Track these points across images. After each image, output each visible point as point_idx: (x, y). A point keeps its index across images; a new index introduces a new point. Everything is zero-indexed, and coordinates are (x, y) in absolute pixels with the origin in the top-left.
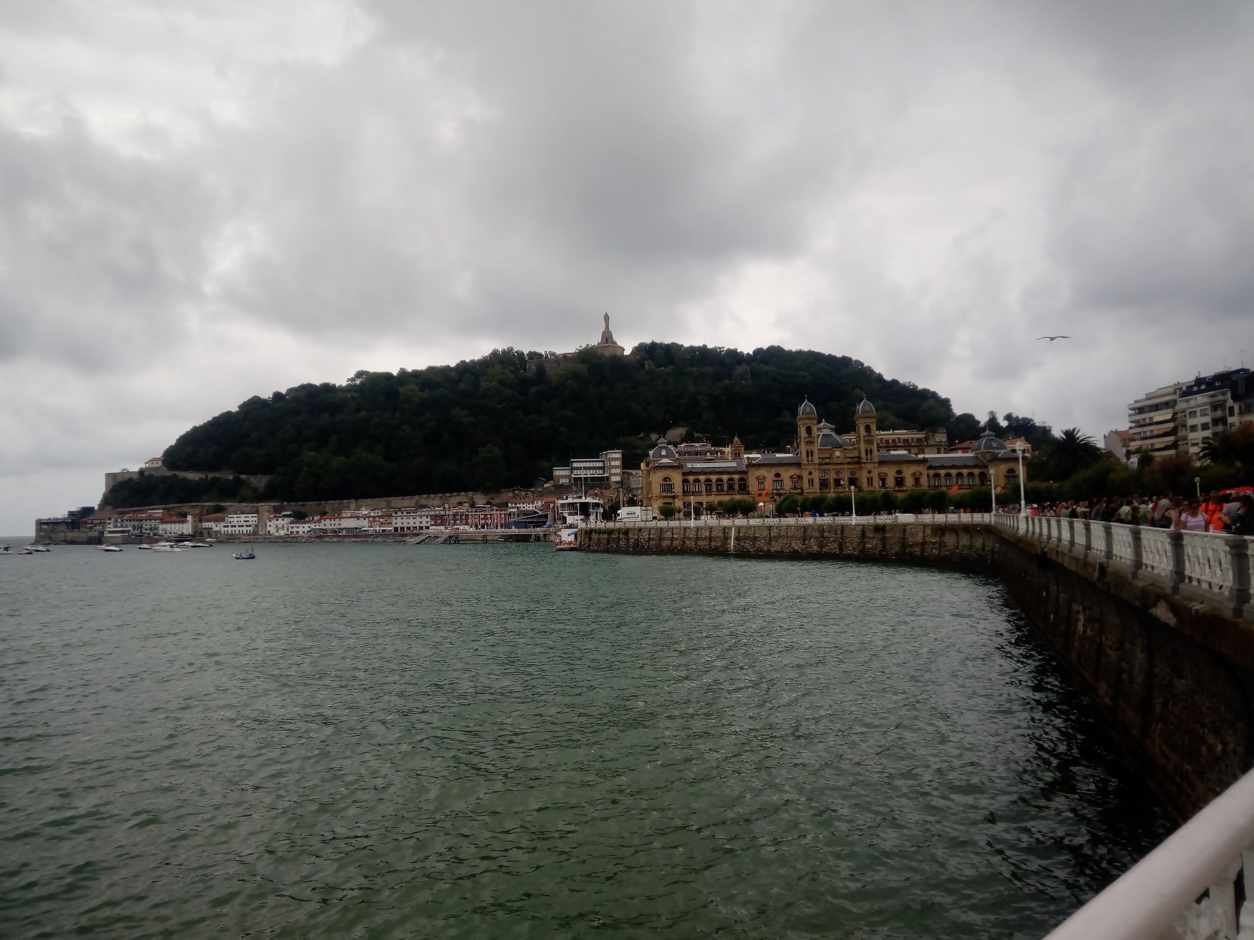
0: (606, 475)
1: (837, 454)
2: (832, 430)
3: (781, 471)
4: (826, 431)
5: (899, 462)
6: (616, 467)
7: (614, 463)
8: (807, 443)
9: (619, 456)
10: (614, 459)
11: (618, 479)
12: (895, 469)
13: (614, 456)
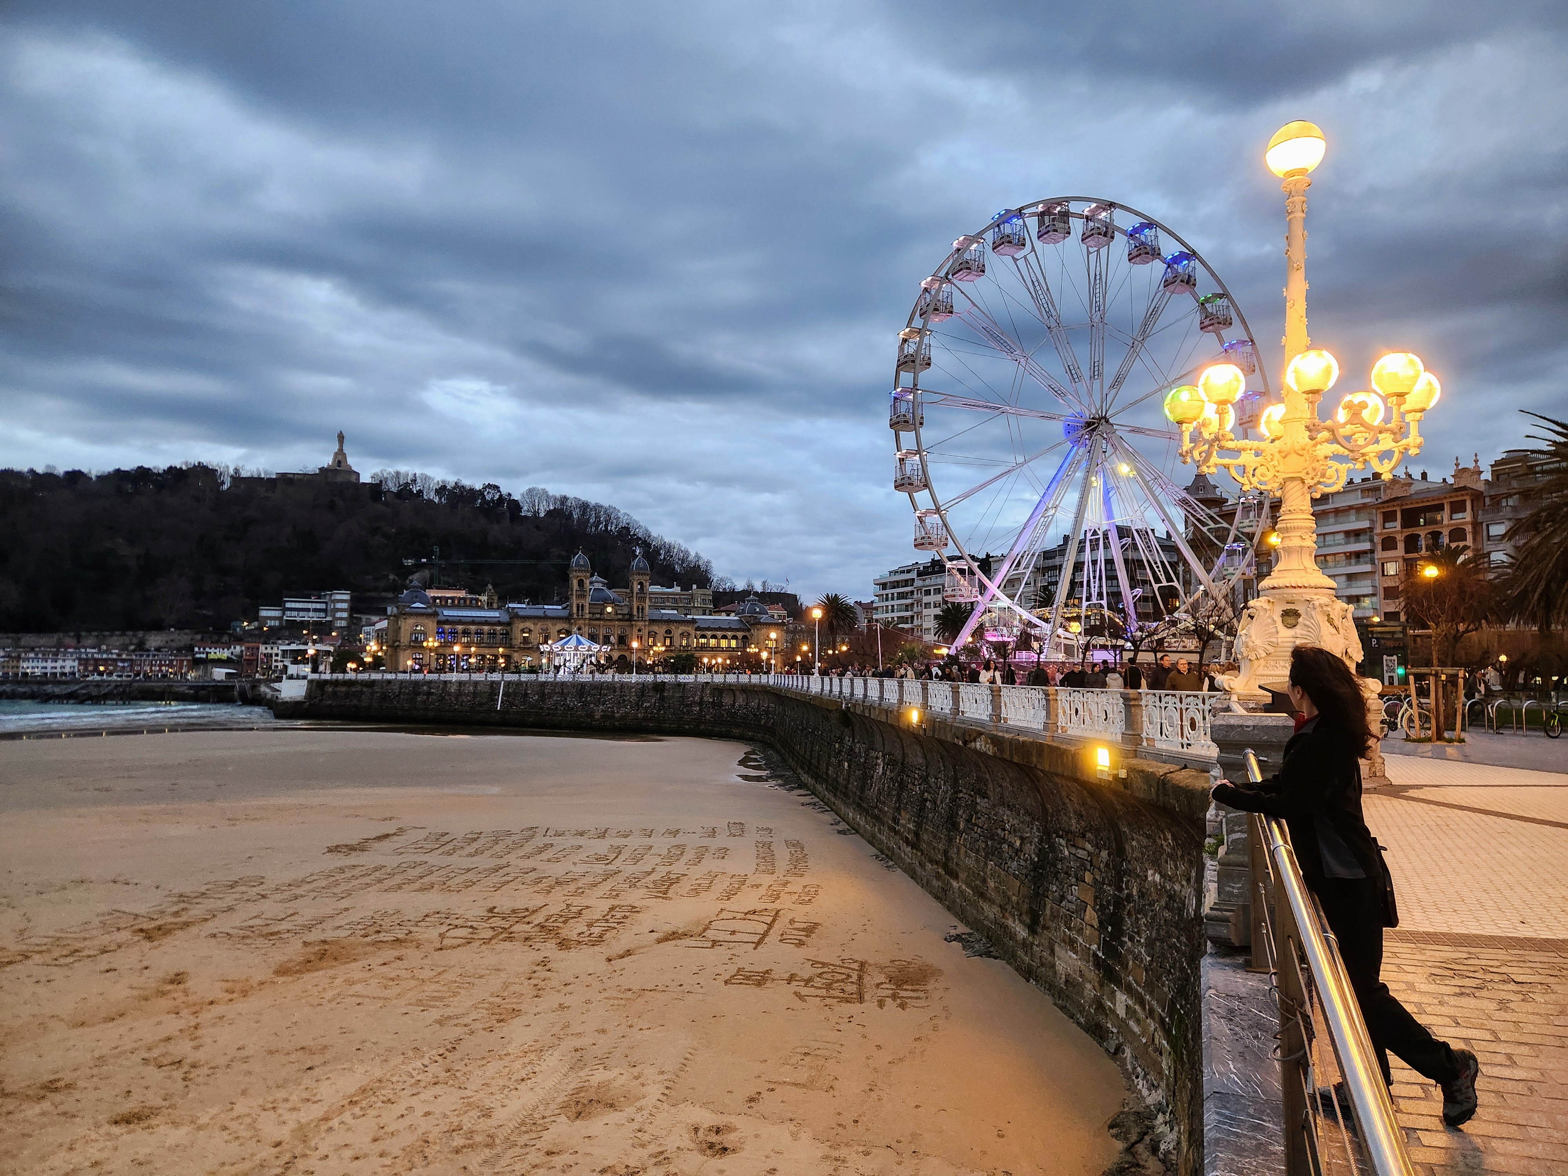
0: (328, 619)
1: (609, 609)
2: (604, 584)
3: (549, 624)
4: (598, 586)
5: (669, 622)
6: (342, 610)
7: (339, 606)
8: (578, 597)
9: (347, 597)
10: (342, 598)
11: (344, 624)
12: (665, 628)
13: (340, 597)
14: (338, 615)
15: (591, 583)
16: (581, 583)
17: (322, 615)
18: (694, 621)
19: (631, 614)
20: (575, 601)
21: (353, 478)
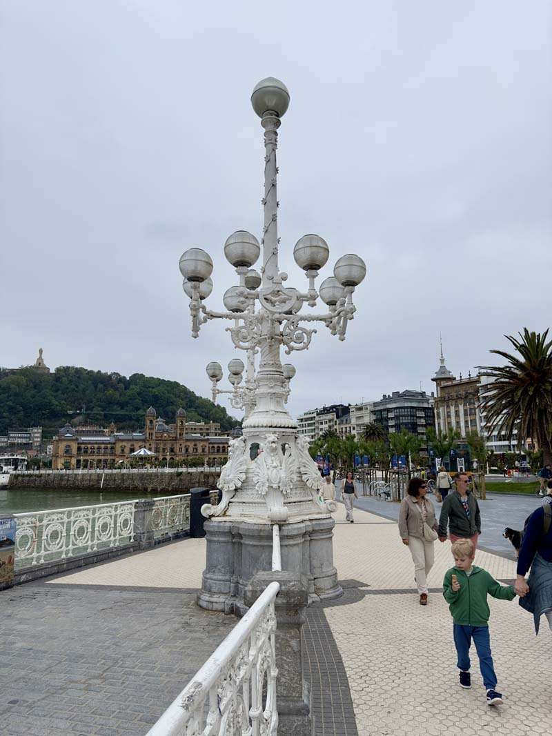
0: (31, 442)
1: (165, 435)
4: (160, 423)
5: (195, 440)
8: (150, 429)
12: (193, 443)
13: (36, 431)
14: (36, 439)
15: (157, 422)
16: (151, 422)
17: (28, 440)
18: (208, 439)
19: (176, 437)
20: (148, 431)
21: (46, 371)
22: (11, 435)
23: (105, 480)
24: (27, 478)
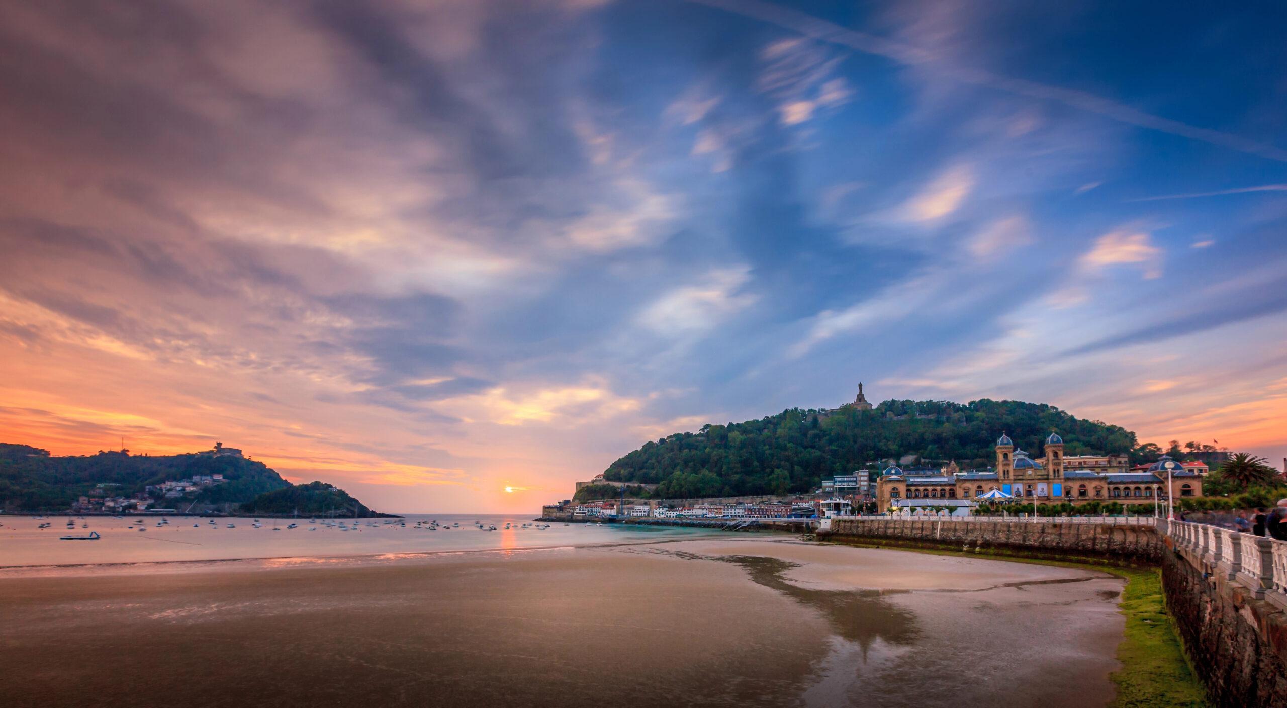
0: (857, 486)
1: (1029, 472)
2: (1025, 455)
3: (983, 484)
4: (1022, 457)
5: (1082, 479)
6: (864, 481)
7: (862, 478)
8: (1005, 465)
9: (867, 474)
10: (863, 476)
11: (865, 488)
12: (1078, 484)
13: (863, 474)
14: (863, 483)
15: (1014, 455)
16: (1006, 455)
17: (854, 484)
18: (1105, 478)
19: (1048, 475)
20: (1001, 468)
21: (868, 408)
22: (837, 479)
23: (942, 530)
24: (849, 524)
